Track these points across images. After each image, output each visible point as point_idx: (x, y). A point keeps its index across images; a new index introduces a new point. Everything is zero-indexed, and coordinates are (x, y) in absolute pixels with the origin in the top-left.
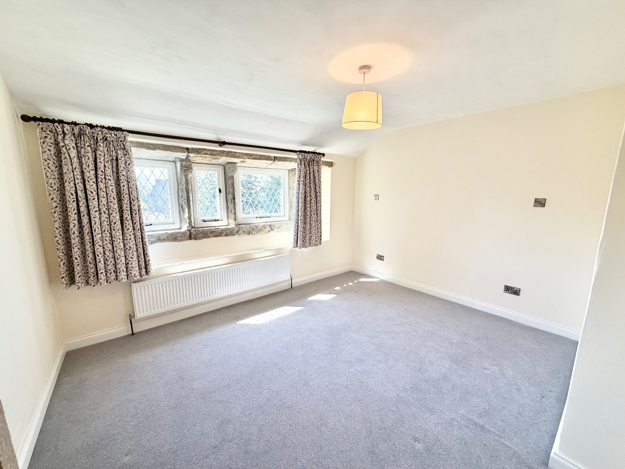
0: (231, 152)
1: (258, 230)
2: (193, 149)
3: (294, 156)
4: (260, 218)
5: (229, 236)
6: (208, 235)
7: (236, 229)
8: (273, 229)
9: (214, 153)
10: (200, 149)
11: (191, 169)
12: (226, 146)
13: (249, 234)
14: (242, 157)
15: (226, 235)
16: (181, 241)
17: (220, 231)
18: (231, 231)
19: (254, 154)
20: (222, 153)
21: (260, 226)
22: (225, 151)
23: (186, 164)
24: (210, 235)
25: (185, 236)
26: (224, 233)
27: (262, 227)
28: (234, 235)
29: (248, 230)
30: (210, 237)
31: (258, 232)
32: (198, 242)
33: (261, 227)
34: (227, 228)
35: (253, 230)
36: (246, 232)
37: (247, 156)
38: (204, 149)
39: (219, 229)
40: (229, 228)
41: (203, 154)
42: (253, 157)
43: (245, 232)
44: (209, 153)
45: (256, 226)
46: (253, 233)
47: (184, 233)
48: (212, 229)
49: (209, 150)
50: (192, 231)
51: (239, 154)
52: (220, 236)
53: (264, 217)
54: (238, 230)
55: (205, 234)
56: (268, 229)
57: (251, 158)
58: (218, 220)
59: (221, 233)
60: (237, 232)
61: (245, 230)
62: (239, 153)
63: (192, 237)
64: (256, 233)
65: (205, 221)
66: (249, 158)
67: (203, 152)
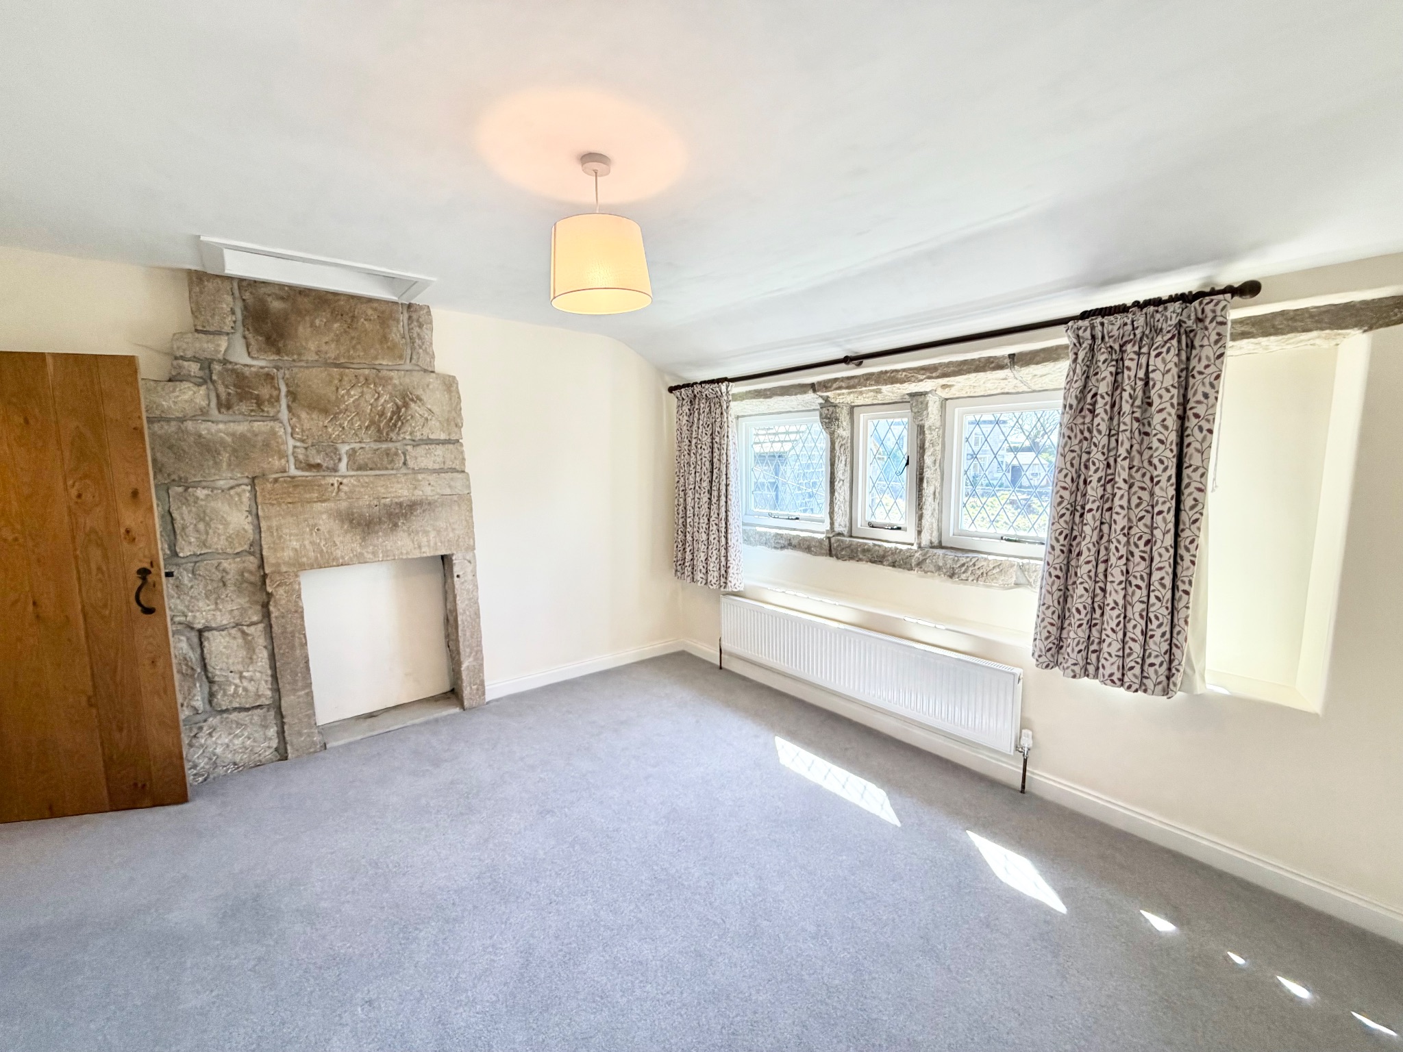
0: (886, 372)
1: (979, 572)
2: (819, 383)
3: (1061, 338)
4: (1008, 540)
5: (900, 568)
6: (857, 556)
7: (917, 555)
8: (1031, 580)
9: (852, 382)
10: (829, 381)
11: (837, 419)
12: (866, 362)
13: (952, 576)
14: (913, 379)
15: (893, 565)
16: (816, 554)
17: (881, 553)
18: (905, 557)
19: (941, 365)
20: (867, 379)
21: (985, 563)
22: (872, 374)
23: (826, 412)
24: (861, 556)
25: (821, 548)
26: (890, 558)
27: (994, 568)
28: (911, 569)
29: (948, 566)
30: (860, 560)
31: (977, 580)
32: (840, 563)
33: (988, 566)
34: (896, 549)
35: (963, 569)
36: (944, 570)
37: (922, 372)
38: (836, 380)
39: (879, 546)
40: (901, 550)
41: (836, 389)
42: (939, 371)
43: (939, 568)
44: (843, 384)
45: (974, 560)
46: (963, 576)
47: (820, 542)
48: (866, 544)
49: (842, 379)
50: (833, 540)
51: (904, 373)
52: (881, 562)
53: (1024, 542)
54: (921, 558)
55: (852, 551)
56: (1014, 579)
57: (934, 375)
58: (899, 528)
59: (884, 557)
60: (920, 564)
61: (941, 564)
62: (904, 370)
63: (833, 553)
64: (970, 579)
65: (873, 527)
66: (929, 378)
67: (835, 386)
